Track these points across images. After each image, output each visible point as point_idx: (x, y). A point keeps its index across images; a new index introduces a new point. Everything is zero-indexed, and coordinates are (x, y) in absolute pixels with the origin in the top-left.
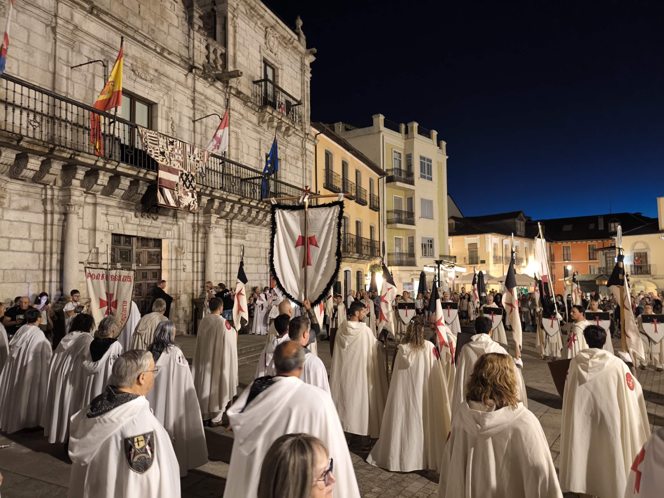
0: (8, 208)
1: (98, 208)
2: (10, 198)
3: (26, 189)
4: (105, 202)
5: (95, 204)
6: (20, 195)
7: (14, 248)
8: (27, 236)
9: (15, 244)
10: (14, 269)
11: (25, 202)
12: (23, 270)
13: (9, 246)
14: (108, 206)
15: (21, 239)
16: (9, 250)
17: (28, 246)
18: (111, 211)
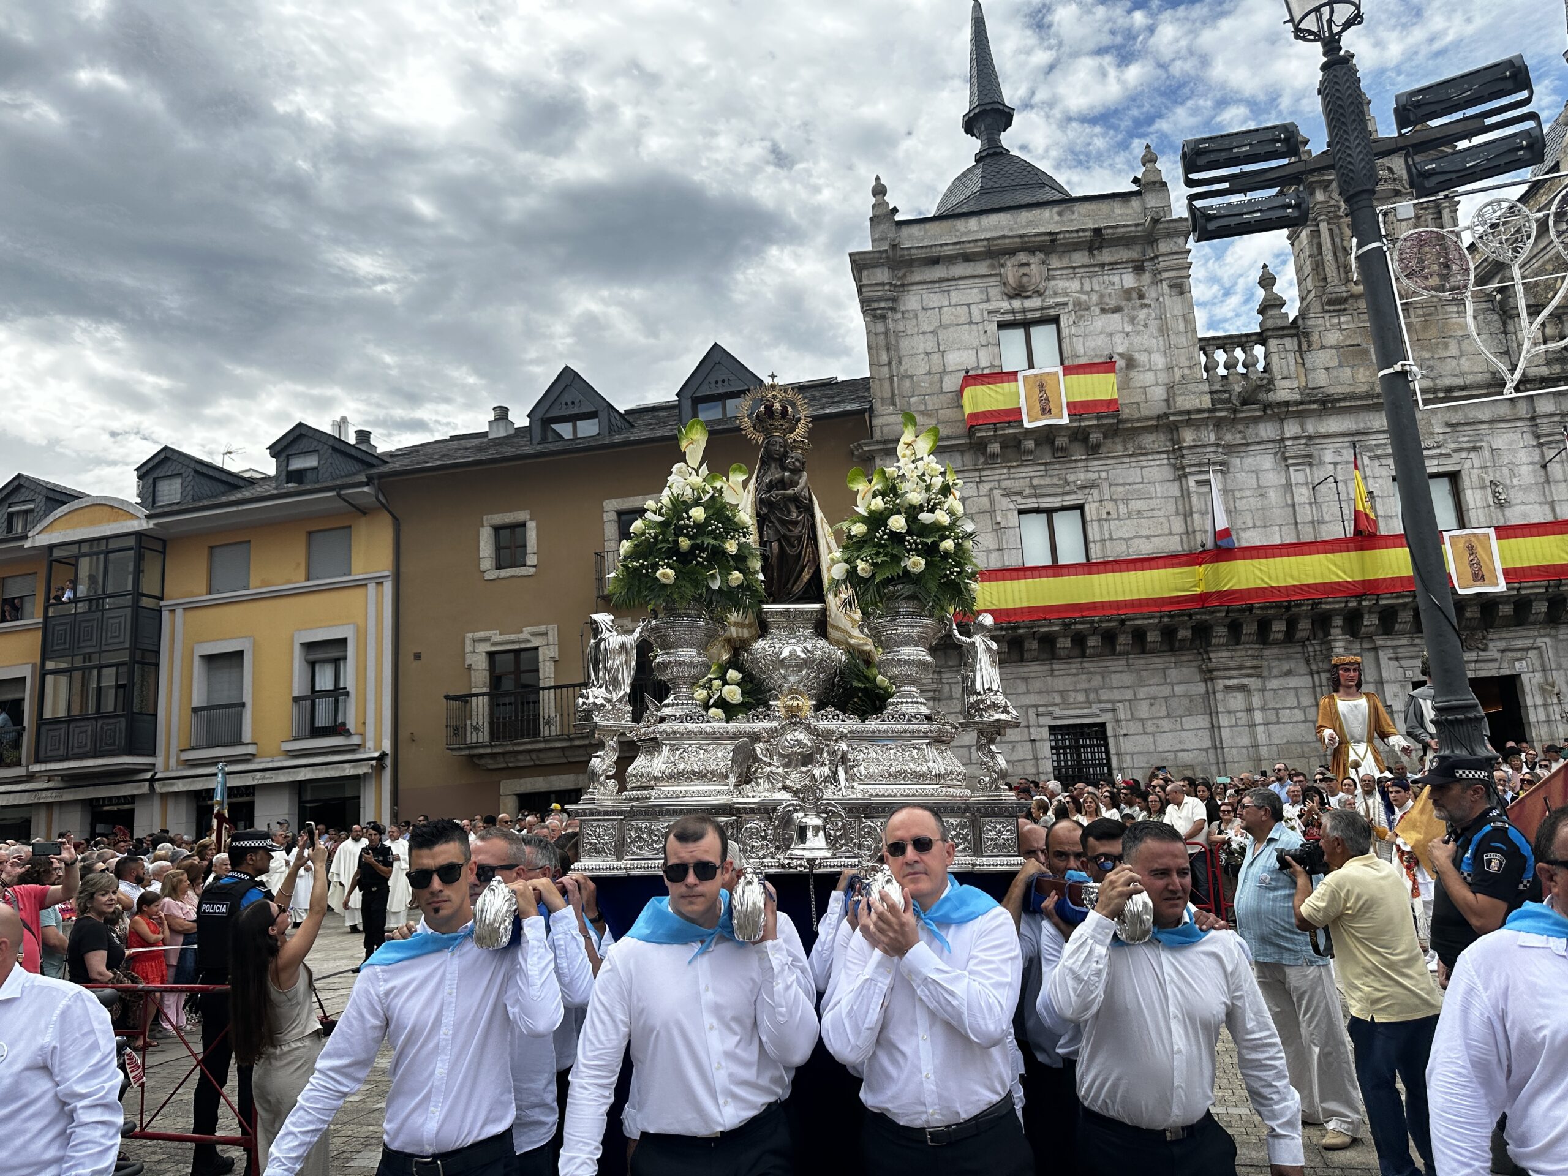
0: (1270, 677)
1: (1381, 653)
2: (1269, 666)
3: (1284, 651)
4: (1389, 643)
5: (1375, 649)
6: (1280, 660)
7: (1284, 720)
8: (1296, 704)
9: (1285, 715)
10: (1288, 742)
11: (1286, 667)
12: (1298, 743)
13: (1278, 717)
14: (1395, 647)
15: (1290, 708)
16: (1278, 722)
17: (1299, 715)
18: (1402, 652)
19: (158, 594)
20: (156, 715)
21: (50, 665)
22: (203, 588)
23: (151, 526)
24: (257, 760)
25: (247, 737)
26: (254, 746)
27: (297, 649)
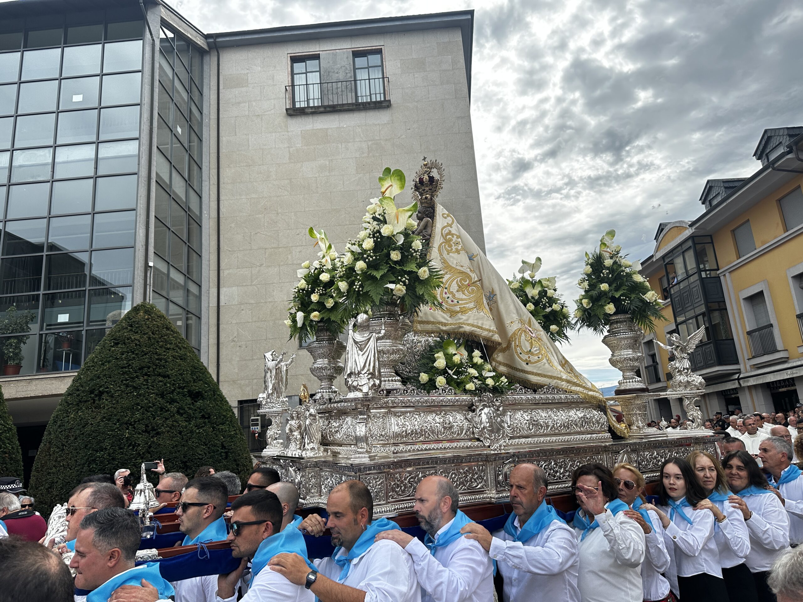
19: (716, 268)
20: (733, 339)
21: (680, 319)
22: (734, 256)
23: (694, 231)
24: (790, 361)
25: (779, 346)
26: (786, 352)
27: (791, 281)
